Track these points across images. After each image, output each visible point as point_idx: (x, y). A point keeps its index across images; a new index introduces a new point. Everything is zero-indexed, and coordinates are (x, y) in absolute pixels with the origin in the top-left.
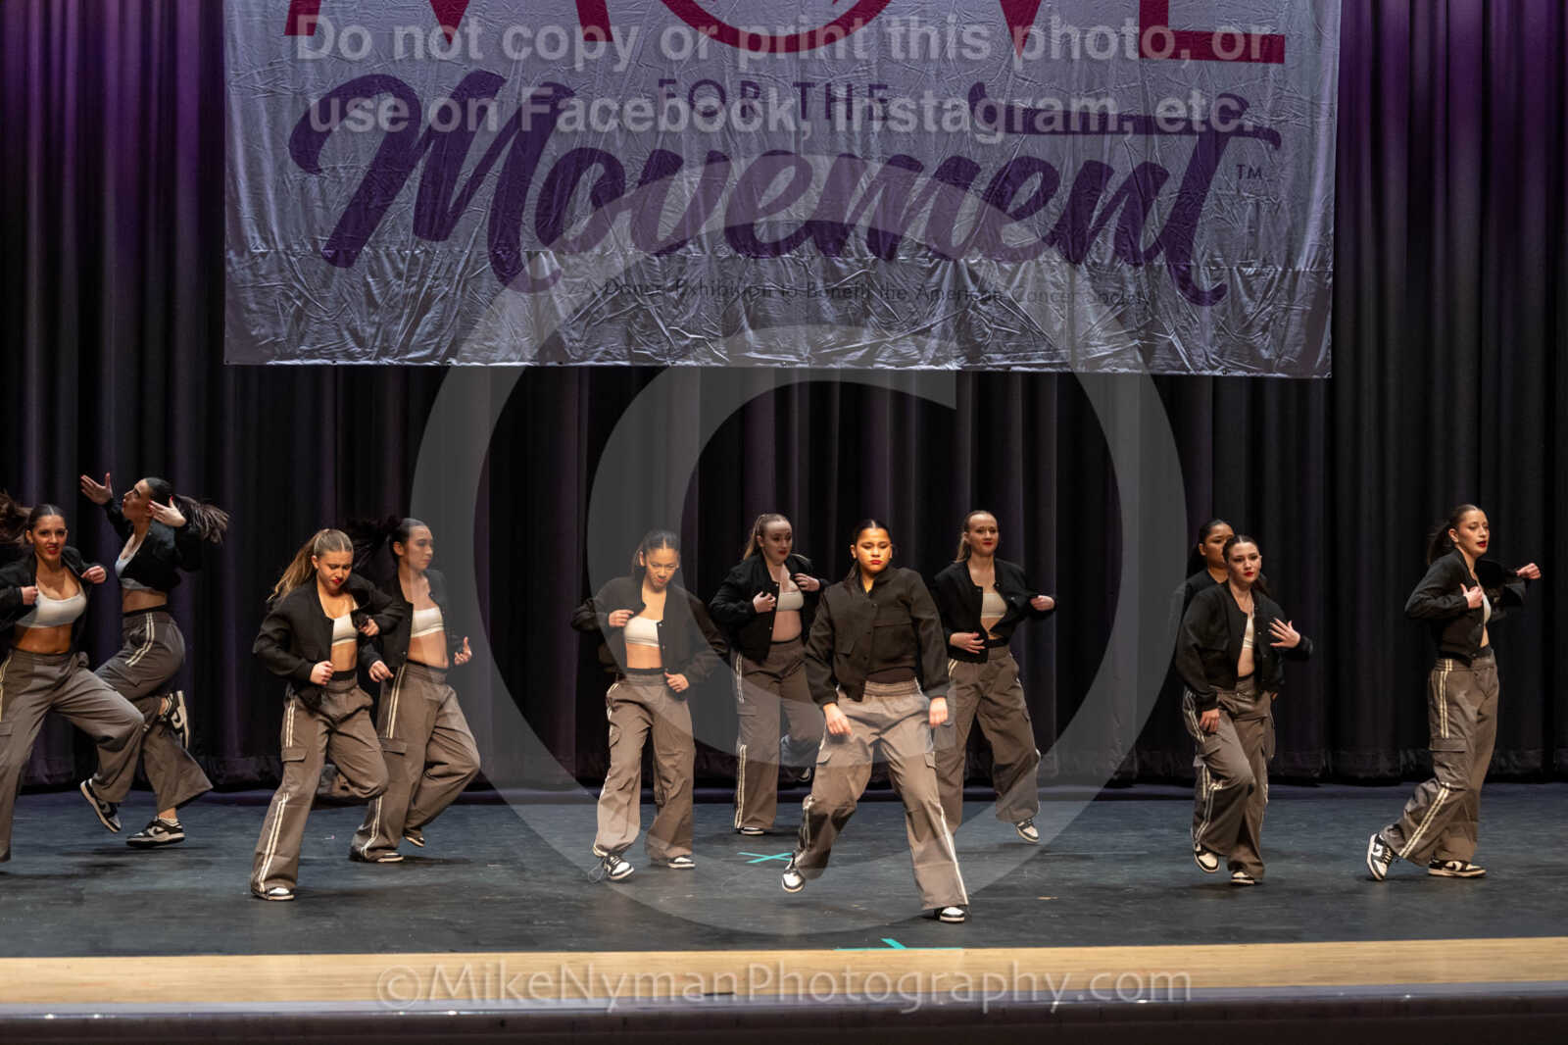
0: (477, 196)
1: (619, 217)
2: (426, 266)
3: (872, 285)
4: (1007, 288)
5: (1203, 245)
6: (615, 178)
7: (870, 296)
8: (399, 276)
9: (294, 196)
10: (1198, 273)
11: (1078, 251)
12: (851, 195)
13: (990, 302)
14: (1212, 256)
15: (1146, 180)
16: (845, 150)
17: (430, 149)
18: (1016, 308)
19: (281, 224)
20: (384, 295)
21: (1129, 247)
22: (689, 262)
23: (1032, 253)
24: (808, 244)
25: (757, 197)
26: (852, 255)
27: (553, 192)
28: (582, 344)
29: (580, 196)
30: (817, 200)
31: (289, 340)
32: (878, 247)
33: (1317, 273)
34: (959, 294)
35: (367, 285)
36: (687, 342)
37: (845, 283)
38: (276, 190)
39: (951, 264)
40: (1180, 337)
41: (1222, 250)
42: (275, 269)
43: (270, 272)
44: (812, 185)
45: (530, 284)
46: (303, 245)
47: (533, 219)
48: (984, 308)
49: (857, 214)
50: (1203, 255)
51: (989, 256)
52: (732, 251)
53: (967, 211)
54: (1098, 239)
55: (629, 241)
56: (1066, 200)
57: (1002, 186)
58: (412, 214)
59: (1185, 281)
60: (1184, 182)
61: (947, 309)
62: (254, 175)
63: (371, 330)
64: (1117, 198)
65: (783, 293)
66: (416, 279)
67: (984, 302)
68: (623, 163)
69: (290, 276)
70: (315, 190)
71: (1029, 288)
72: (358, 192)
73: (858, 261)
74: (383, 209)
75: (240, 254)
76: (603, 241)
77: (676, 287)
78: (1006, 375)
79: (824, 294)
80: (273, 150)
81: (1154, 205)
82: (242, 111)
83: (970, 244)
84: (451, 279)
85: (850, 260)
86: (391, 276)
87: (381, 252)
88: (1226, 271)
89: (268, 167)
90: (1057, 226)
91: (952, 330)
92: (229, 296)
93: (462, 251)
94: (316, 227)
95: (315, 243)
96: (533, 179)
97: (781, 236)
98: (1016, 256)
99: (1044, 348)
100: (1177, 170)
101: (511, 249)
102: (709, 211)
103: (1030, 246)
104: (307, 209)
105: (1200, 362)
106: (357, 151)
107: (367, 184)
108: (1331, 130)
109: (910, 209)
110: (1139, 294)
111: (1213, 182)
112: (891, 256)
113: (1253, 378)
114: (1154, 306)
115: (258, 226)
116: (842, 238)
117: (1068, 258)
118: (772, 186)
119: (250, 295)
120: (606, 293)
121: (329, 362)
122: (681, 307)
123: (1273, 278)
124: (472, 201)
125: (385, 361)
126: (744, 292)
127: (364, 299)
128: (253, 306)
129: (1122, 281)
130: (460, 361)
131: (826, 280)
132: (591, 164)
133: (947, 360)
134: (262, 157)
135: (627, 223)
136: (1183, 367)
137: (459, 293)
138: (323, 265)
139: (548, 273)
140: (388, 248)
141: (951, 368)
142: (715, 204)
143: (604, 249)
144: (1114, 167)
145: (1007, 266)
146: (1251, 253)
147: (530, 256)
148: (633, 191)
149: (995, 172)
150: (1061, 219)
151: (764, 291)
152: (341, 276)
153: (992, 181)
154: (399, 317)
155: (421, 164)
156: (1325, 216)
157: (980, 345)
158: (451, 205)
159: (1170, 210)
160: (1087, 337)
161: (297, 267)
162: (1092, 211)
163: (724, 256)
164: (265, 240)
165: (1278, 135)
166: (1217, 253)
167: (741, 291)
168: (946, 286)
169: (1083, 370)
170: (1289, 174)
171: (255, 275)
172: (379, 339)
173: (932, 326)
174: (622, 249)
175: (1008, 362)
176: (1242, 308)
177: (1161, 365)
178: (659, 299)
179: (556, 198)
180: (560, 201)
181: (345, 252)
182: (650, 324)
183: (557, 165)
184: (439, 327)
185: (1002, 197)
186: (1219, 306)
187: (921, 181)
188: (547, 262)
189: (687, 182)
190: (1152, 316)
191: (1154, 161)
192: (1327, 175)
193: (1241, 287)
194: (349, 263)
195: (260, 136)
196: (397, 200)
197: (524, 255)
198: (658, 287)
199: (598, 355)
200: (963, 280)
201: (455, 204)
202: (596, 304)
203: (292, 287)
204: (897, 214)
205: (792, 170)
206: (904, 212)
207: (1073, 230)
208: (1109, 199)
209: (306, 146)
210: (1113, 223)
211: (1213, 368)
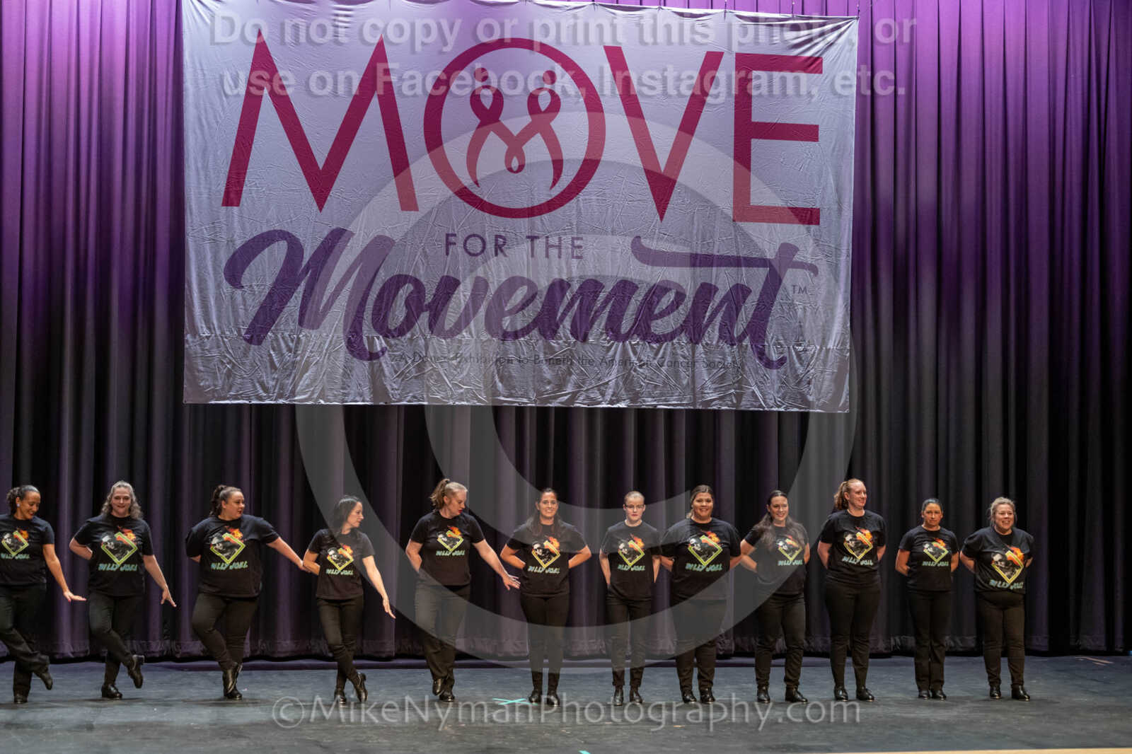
0: (337, 302)
1: (422, 316)
2: (307, 344)
3: (573, 357)
4: (654, 359)
5: (772, 332)
6: (419, 292)
7: (572, 363)
8: (290, 350)
9: (227, 302)
10: (769, 351)
11: (697, 336)
12: (561, 302)
13: (645, 367)
14: (777, 340)
15: (738, 293)
16: (557, 276)
17: (308, 275)
18: (660, 371)
19: (219, 318)
20: (281, 361)
21: (728, 335)
22: (464, 343)
23: (669, 336)
24: (535, 332)
25: (504, 304)
26: (561, 339)
27: (382, 302)
28: (399, 392)
29: (398, 303)
30: (540, 306)
31: (223, 389)
32: (576, 332)
33: (841, 350)
34: (625, 361)
35: (270, 355)
36: (462, 391)
37: (557, 356)
38: (216, 299)
39: (621, 344)
40: (758, 387)
41: (783, 336)
42: (215, 345)
43: (212, 348)
44: (538, 297)
45: (368, 356)
46: (231, 332)
47: (370, 317)
48: (641, 370)
49: (564, 314)
50: (772, 338)
51: (644, 339)
52: (489, 336)
53: (631, 313)
54: (709, 329)
55: (428, 330)
56: (690, 305)
57: (651, 297)
58: (298, 314)
59: (761, 355)
60: (761, 296)
61: (618, 371)
62: (202, 290)
63: (272, 383)
64: (720, 306)
65: (520, 361)
66: (299, 352)
67: (641, 366)
68: (424, 283)
69: (223, 349)
70: (239, 299)
71: (668, 358)
72: (265, 300)
73: (564, 342)
74: (280, 310)
75: (194, 336)
76: (412, 330)
77: (456, 357)
78: (654, 411)
79: (544, 362)
80: (215, 274)
81: (743, 309)
82: (196, 251)
83: (632, 332)
84: (321, 352)
85: (561, 342)
86: (285, 350)
87: (279, 336)
88: (786, 349)
89: (211, 285)
90: (684, 322)
91: (621, 383)
92: (186, 362)
93: (327, 336)
94: (240, 320)
95: (239, 331)
96: (371, 293)
97: (519, 328)
98: (660, 339)
99: (677, 394)
100: (756, 287)
101: (357, 333)
102: (475, 312)
103: (668, 334)
104: (235, 311)
105: (771, 402)
106: (264, 276)
107: (269, 293)
108: (847, 264)
109: (595, 313)
110: (734, 362)
111: (778, 297)
112: (585, 339)
113: (802, 412)
114: (743, 369)
115: (205, 321)
116: (555, 328)
117: (691, 340)
118: (513, 298)
119: (199, 361)
120: (413, 361)
121: (247, 402)
122: (459, 370)
123: (814, 353)
124: (334, 305)
125: (281, 401)
126: (497, 361)
127: (268, 364)
128: (201, 368)
129: (724, 354)
130: (325, 401)
131: (545, 353)
132: (405, 284)
133: (618, 401)
134: (207, 278)
135: (427, 320)
136: (761, 406)
137: (325, 361)
138: (244, 344)
139: (379, 349)
140: (283, 334)
141: (621, 406)
142: (479, 308)
143: (413, 335)
144: (719, 286)
145: (654, 346)
146: (801, 338)
147: (368, 337)
148: (430, 300)
149: (647, 290)
150: (687, 317)
151: (509, 360)
152: (255, 350)
153: (647, 295)
154: (290, 375)
155: (303, 284)
156: (844, 316)
157: (638, 392)
158: (321, 308)
159: (752, 312)
160: (702, 388)
161: (228, 345)
162: (706, 312)
163: (485, 339)
164: (209, 328)
165: (816, 267)
166: (781, 338)
167: (494, 360)
168: (618, 358)
169: (700, 408)
170: (823, 292)
171: (203, 350)
172: (278, 386)
173: (610, 381)
174: (423, 335)
175: (655, 403)
176: (796, 371)
177: (746, 405)
178: (445, 364)
179: (384, 305)
180: (387, 304)
181: (257, 336)
182: (440, 380)
183: (384, 284)
184: (314, 380)
185: (652, 304)
186: (782, 369)
187: (602, 296)
188: (380, 343)
189: (462, 295)
190: (741, 375)
191: (742, 283)
192: (846, 292)
193: (795, 357)
194: (259, 343)
195: (206, 267)
196: (289, 304)
197: (365, 339)
198: (445, 358)
199: (408, 398)
200: (628, 354)
201: (324, 308)
202: (408, 367)
203: (226, 357)
204: (588, 314)
205: (525, 288)
206: (593, 313)
207: (694, 323)
208: (716, 304)
209: (234, 272)
210: (718, 319)
211: (779, 407)
